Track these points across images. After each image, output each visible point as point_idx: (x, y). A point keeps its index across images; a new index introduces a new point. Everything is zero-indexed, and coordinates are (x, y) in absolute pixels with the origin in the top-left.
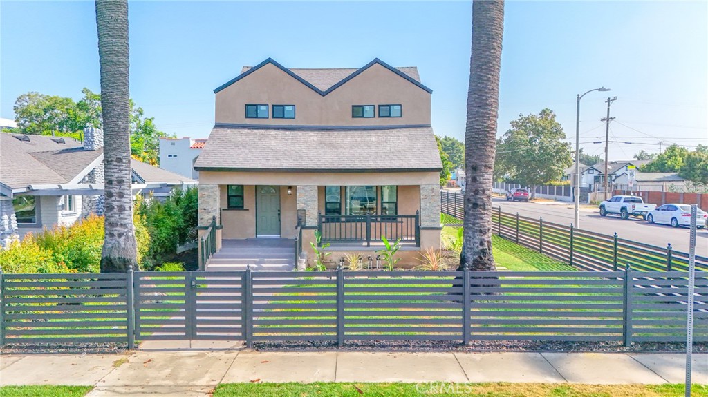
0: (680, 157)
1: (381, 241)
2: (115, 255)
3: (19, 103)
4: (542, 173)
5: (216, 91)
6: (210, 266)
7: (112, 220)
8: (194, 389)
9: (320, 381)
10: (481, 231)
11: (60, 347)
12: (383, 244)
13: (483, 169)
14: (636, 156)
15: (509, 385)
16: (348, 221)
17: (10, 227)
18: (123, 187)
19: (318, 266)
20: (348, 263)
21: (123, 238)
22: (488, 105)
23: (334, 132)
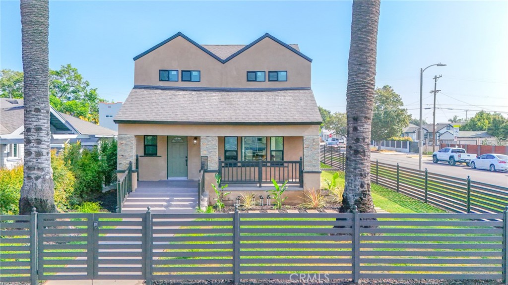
0: (487, 120)
1: (272, 183)
2: (32, 196)
4: (386, 131)
5: (135, 59)
6: (126, 203)
7: (30, 164)
10: (361, 175)
12: (273, 185)
13: (363, 120)
14: (450, 120)
16: (243, 166)
18: (40, 134)
19: (218, 204)
20: (243, 202)
21: (40, 180)
22: (367, 63)
23: (233, 93)
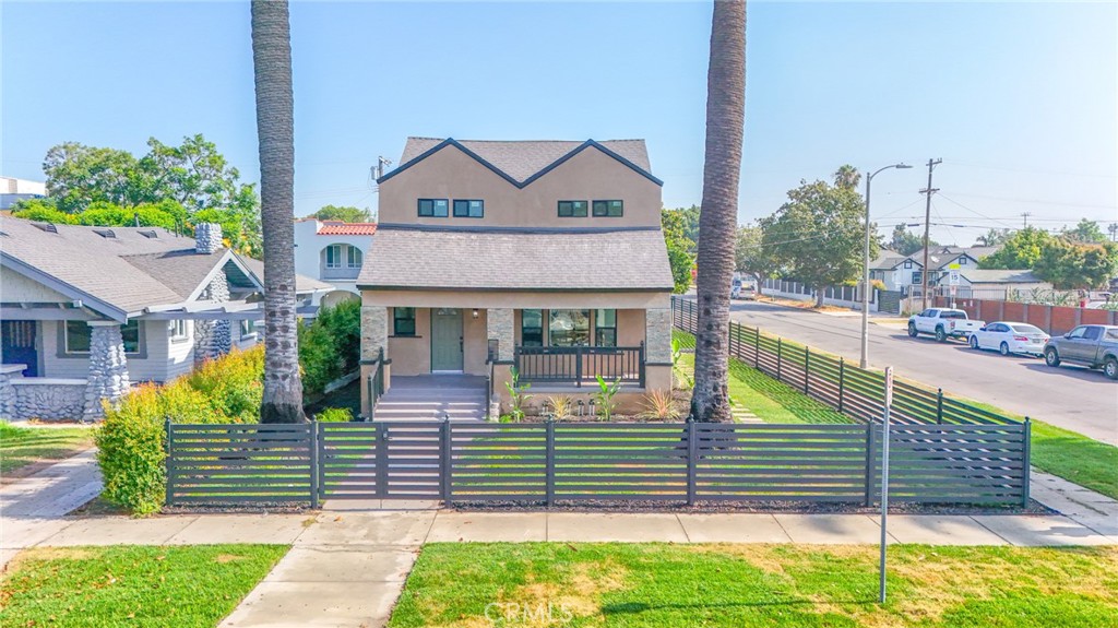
0: (1037, 246)
1: (595, 380)
2: (279, 401)
3: (50, 159)
4: (834, 269)
5: (379, 182)
6: (378, 411)
7: (275, 359)
8: (398, 548)
9: (531, 540)
10: (714, 374)
11: (236, 506)
12: (598, 384)
13: (718, 300)
15: (730, 545)
16: (553, 353)
17: (119, 361)
18: (288, 320)
19: (515, 413)
20: (552, 409)
21: (288, 380)
22: (724, 224)
23: (535, 236)
